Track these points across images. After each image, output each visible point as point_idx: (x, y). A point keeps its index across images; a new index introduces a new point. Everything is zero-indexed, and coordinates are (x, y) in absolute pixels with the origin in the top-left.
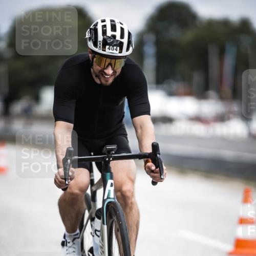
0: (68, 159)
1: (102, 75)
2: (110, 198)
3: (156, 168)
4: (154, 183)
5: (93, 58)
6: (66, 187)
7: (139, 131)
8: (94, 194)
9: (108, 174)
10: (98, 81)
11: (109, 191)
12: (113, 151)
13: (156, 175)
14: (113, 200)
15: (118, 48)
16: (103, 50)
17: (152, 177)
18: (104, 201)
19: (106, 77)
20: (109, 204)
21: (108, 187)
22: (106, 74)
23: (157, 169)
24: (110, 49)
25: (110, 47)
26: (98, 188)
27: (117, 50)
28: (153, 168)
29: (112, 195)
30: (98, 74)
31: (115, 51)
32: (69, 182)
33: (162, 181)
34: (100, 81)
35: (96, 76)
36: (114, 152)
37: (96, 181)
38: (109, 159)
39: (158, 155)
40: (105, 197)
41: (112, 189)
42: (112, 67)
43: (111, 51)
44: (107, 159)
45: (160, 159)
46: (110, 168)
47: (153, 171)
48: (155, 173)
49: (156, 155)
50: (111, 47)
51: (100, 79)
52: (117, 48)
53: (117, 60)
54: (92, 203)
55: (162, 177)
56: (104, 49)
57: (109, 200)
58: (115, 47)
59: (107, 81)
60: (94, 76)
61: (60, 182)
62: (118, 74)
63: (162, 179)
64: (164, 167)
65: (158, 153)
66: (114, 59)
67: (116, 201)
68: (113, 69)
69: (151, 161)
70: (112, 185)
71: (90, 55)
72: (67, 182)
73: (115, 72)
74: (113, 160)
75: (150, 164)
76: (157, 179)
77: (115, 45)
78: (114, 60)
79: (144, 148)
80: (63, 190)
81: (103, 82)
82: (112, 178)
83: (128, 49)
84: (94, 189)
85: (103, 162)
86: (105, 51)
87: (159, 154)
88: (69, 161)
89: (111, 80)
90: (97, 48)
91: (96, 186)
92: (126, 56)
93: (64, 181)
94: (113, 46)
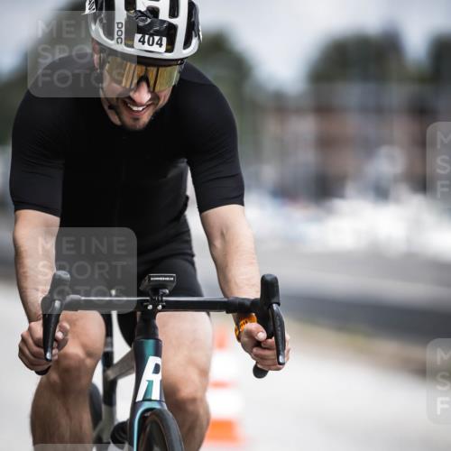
0: (54, 301)
1: (125, 104)
2: (150, 400)
3: (269, 337)
4: (259, 372)
5: (102, 65)
6: (46, 367)
7: (218, 243)
8: (110, 386)
9: (150, 343)
10: (115, 119)
11: (150, 383)
12: (165, 288)
13: (267, 353)
14: (157, 406)
15: (164, 39)
16: (127, 45)
17: (255, 357)
18: (135, 406)
19: (135, 108)
20: (148, 414)
21: (148, 373)
22: (134, 103)
23: (270, 340)
24: (143, 42)
25: (144, 37)
26: (123, 374)
27: (161, 45)
28: (262, 335)
29: (156, 395)
30: (114, 103)
31: (155, 48)
32: (52, 356)
33: (279, 369)
34: (120, 119)
35: (111, 107)
36: (167, 291)
37: (117, 358)
38: (155, 307)
39: (275, 306)
40: (140, 398)
41: (157, 379)
42: (148, 86)
43: (146, 47)
44: (150, 307)
45: (279, 315)
46: (155, 327)
47: (258, 344)
48: (265, 348)
49: (270, 306)
50: (147, 37)
51: (119, 114)
52: (161, 39)
53: (161, 69)
54: (104, 407)
55: (281, 360)
56: (129, 42)
57: (147, 405)
58: (157, 38)
59: (137, 119)
60: (106, 107)
61: (33, 354)
62: (163, 101)
63: (280, 364)
64: (287, 336)
65: (275, 300)
66: (154, 65)
67: (166, 408)
68: (152, 91)
69: (255, 318)
70: (157, 369)
71: (96, 57)
72: (48, 356)
73: (155, 98)
74: (165, 308)
75: (253, 326)
76: (269, 362)
77: (157, 33)
78: (155, 70)
79: (233, 285)
80: (38, 373)
81: (128, 120)
82: (158, 353)
83: (187, 43)
84: (111, 374)
85: (139, 313)
86: (132, 46)
87: (279, 304)
88: (57, 304)
89: (146, 118)
90: (112, 39)
91: (116, 369)
92: (182, 59)
93: (42, 351)
94: (152, 35)
